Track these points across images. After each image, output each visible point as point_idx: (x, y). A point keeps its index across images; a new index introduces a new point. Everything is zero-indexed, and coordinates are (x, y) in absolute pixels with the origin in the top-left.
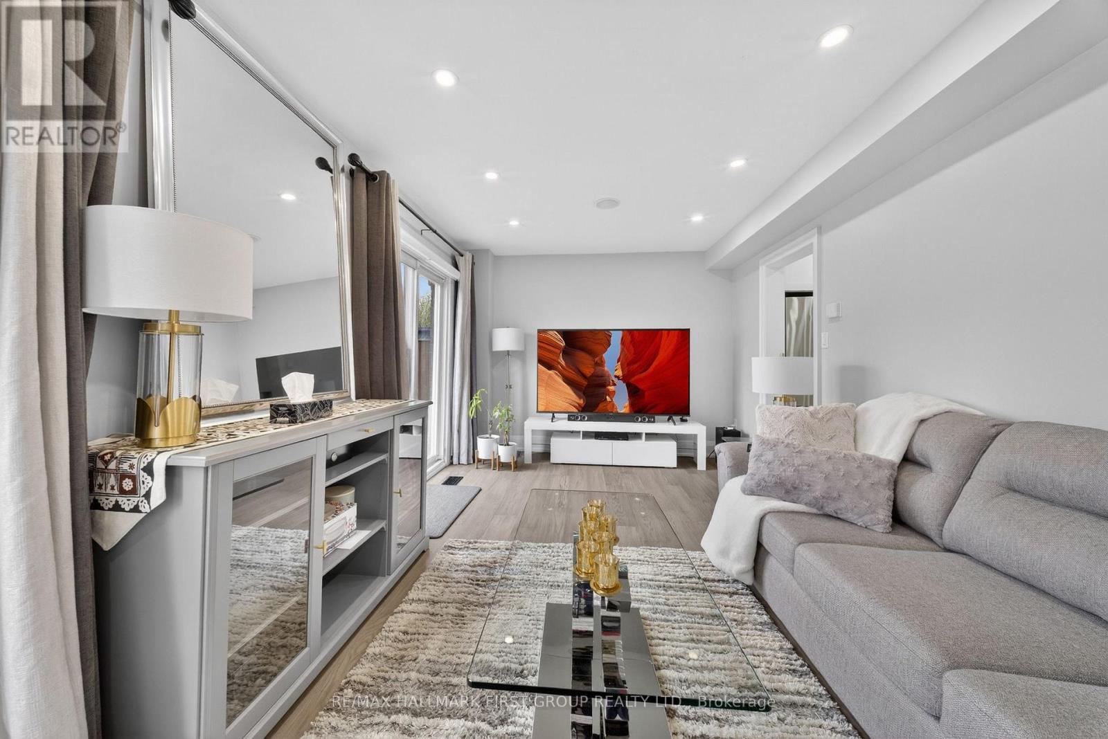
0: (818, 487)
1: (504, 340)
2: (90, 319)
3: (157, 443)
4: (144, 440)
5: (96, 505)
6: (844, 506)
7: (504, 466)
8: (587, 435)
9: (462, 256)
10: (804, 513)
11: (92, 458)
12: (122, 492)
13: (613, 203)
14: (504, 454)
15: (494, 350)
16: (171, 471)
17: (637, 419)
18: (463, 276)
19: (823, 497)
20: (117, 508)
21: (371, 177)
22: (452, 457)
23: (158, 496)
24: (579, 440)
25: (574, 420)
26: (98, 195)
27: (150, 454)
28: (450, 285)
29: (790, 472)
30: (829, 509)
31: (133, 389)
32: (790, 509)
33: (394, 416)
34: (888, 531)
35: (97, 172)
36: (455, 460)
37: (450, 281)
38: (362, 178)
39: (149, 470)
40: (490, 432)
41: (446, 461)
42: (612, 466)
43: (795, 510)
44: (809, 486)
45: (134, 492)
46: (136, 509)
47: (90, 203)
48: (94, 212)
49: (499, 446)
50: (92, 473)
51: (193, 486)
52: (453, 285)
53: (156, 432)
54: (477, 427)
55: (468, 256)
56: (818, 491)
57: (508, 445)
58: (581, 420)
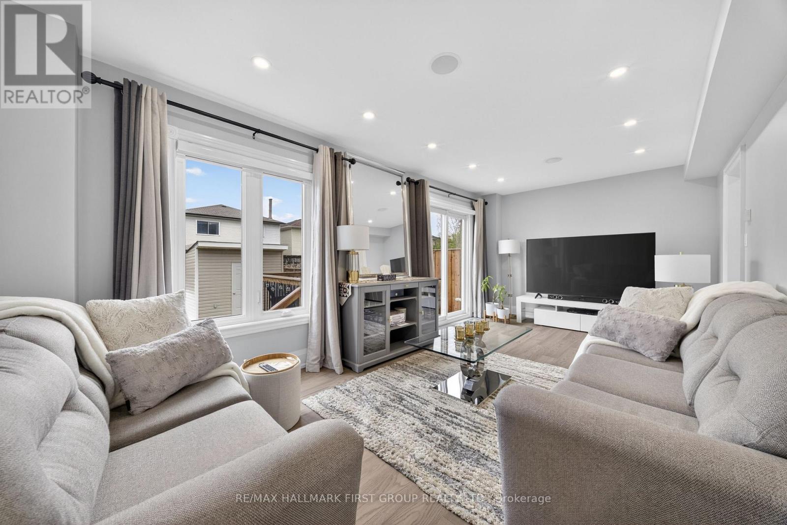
0: (624, 333)
1: (505, 247)
2: (338, 251)
3: (350, 282)
4: (348, 282)
5: (340, 295)
6: (636, 344)
7: (501, 321)
8: (561, 309)
9: (476, 201)
10: (618, 347)
11: (339, 284)
12: (344, 292)
13: (557, 159)
14: (500, 314)
15: (499, 253)
16: (352, 288)
17: (605, 301)
18: (478, 212)
19: (626, 339)
20: (343, 296)
21: (417, 183)
22: (473, 313)
23: (350, 294)
24: (555, 312)
25: (552, 298)
26: (338, 224)
27: (348, 284)
28: (470, 218)
29: (611, 323)
30: (631, 345)
31: (346, 269)
32: (608, 344)
33: (419, 282)
34: (660, 360)
35: (338, 216)
36: (475, 315)
37: (470, 216)
38: (413, 185)
39: (348, 287)
40: (493, 300)
41: (470, 314)
42: (580, 331)
43: (612, 345)
44: (619, 332)
45: (346, 292)
46: (346, 296)
47: (337, 225)
48: (338, 227)
49: (498, 309)
50: (340, 287)
51: (356, 291)
52: (472, 219)
53: (350, 279)
54: (488, 296)
55: (481, 201)
56: (623, 335)
57: (503, 308)
58: (558, 299)
